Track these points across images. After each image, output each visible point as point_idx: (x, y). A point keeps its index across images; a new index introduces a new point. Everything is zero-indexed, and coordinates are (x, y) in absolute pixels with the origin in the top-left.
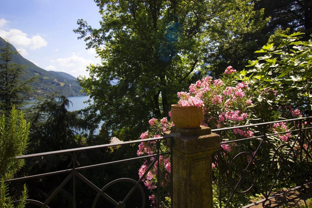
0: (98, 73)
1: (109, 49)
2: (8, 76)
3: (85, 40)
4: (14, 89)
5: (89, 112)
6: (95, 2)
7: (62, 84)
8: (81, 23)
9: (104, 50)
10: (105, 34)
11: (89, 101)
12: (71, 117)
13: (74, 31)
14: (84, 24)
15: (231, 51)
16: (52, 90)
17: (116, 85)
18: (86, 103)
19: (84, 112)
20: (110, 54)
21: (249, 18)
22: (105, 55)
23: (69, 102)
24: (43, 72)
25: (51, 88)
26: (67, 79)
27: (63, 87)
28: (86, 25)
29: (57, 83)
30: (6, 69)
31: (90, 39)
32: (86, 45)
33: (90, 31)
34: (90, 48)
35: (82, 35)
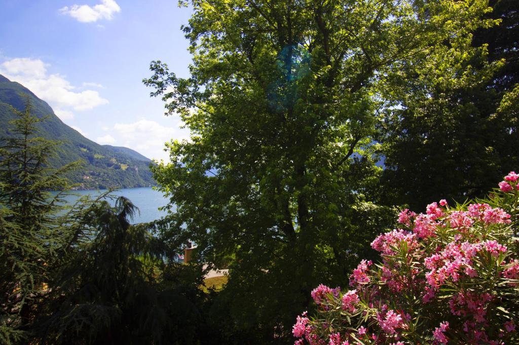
0: (184, 155)
1: (204, 113)
2: (27, 160)
3: (164, 99)
4: (37, 183)
5: (167, 225)
6: (182, 31)
7: (124, 167)
8: (157, 68)
9: (194, 115)
10: (199, 89)
11: (168, 207)
12: (137, 236)
13: (145, 82)
14: (162, 70)
15: (430, 122)
16: (108, 176)
17: (215, 176)
18: (163, 210)
19: (159, 225)
20: (206, 123)
21: (462, 61)
22: (197, 125)
23: (135, 209)
24: (94, 146)
25: (107, 173)
26: (131, 158)
27: (125, 172)
28: (165, 71)
29: (116, 165)
30: (25, 148)
31: (173, 97)
32: (166, 107)
33: (173, 82)
34: (173, 113)
35: (158, 89)
